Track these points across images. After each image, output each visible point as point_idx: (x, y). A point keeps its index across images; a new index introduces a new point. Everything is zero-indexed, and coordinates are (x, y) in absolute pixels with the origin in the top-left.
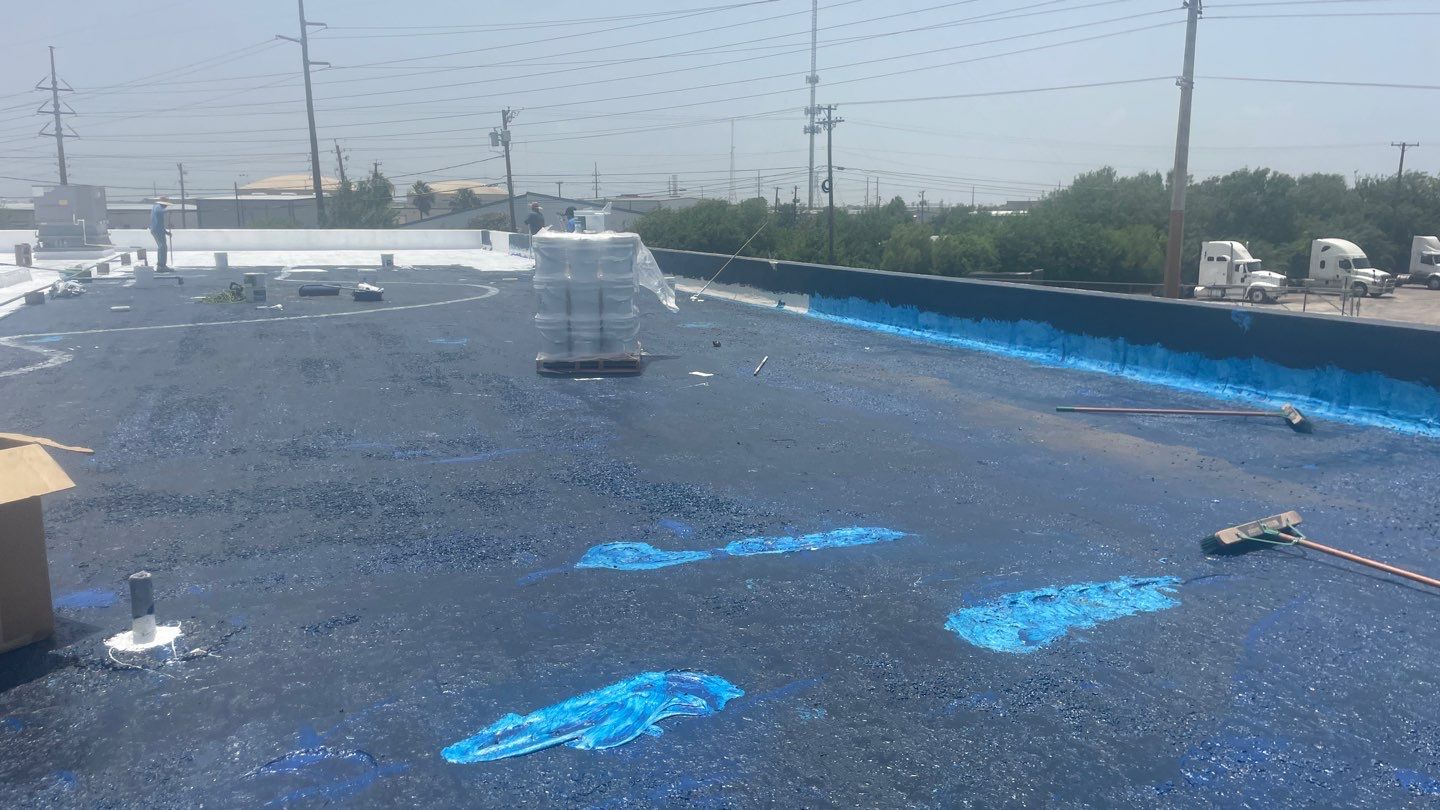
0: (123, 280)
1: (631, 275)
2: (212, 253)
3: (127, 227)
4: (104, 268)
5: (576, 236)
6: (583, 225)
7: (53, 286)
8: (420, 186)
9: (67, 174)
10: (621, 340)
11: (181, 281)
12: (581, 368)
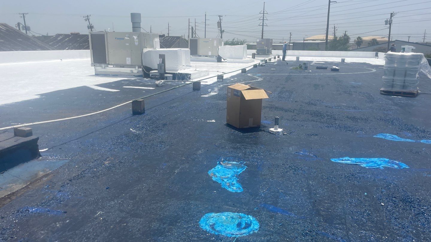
0: (274, 63)
3: (276, 50)
4: (270, 60)
7: (259, 63)
8: (359, 38)
9: (263, 36)
11: (287, 64)
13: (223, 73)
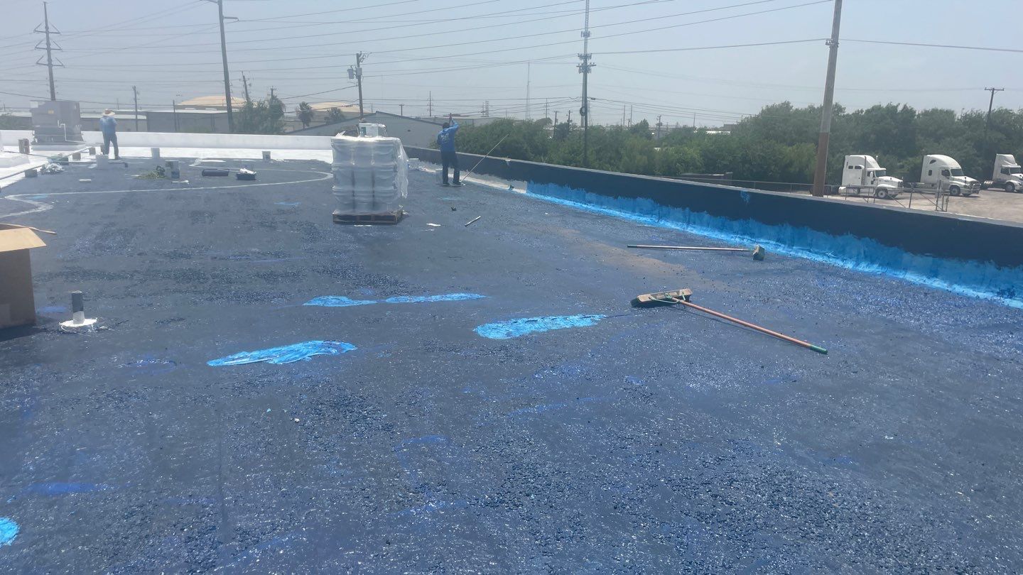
0: (90, 163)
2: (150, 149)
4: (77, 156)
7: (43, 166)
8: (304, 105)
9: (56, 92)
11: (126, 165)
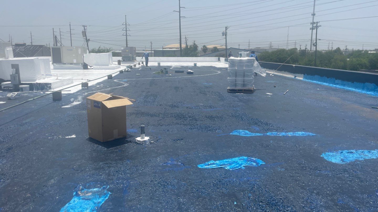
0: (139, 68)
1: (252, 68)
2: (157, 63)
3: (139, 56)
4: (135, 66)
5: (239, 58)
6: (241, 56)
7: (125, 69)
8: (204, 46)
10: (248, 84)
11: (150, 69)
12: (238, 91)
13: (88, 80)
